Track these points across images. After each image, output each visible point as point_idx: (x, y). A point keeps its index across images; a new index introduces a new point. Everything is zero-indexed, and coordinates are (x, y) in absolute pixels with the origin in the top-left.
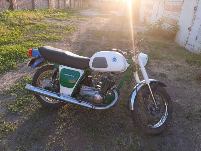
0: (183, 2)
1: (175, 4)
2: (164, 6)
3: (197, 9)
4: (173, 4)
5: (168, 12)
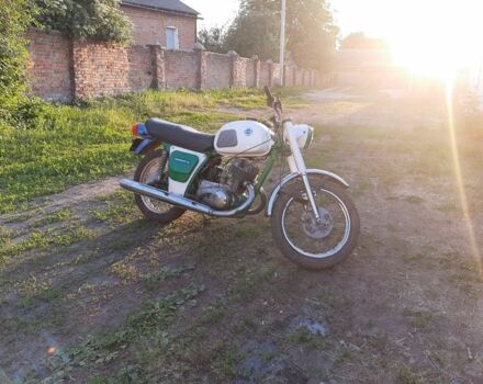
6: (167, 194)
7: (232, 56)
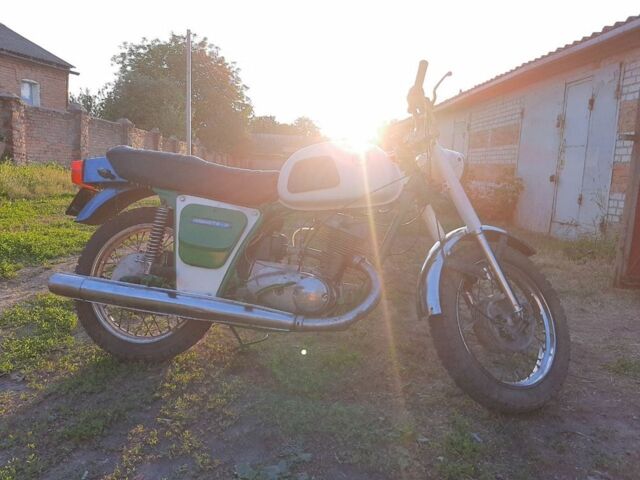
0: (522, 113)
1: (500, 125)
2: (467, 137)
3: (567, 122)
4: (494, 126)
5: (484, 149)
6: (173, 295)
7: (125, 126)
